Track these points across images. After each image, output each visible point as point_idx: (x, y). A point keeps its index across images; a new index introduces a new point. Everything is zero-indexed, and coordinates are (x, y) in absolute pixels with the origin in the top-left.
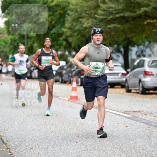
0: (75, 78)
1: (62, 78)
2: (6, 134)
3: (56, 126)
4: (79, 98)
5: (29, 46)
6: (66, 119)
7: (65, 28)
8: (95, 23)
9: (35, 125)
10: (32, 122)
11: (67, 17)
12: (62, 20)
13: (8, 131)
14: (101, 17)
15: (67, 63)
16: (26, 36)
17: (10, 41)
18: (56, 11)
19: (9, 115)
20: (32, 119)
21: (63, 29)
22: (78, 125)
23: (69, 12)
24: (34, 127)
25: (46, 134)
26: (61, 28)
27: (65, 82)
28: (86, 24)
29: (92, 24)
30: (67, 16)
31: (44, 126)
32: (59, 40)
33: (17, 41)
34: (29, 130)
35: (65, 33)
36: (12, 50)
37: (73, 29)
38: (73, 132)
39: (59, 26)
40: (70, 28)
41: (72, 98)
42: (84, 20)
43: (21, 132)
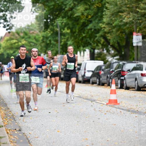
0: (114, 80)
1: (99, 79)
2: (37, 142)
3: (93, 133)
4: (118, 103)
5: (62, 43)
6: (104, 125)
7: (103, 23)
8: (136, 18)
9: (70, 132)
10: (66, 129)
11: (105, 11)
12: (99, 14)
13: (39, 139)
14: (143, 11)
15: (105, 63)
16: (59, 33)
17: (42, 38)
18: (93, 4)
19: (41, 121)
20: (65, 125)
21: (100, 24)
22: (118, 132)
23: (107, 5)
24: (69, 134)
25: (81, 141)
26: (98, 23)
27: (103, 85)
28: (126, 18)
29: (133, 19)
30: (105, 9)
31: (79, 133)
32: (96, 37)
33: (49, 39)
34: (62, 138)
35: (103, 29)
36: (45, 49)
37: (111, 24)
38: (112, 140)
39: (97, 21)
40: (108, 24)
41: (110, 101)
42: (124, 15)
43: (54, 139)
